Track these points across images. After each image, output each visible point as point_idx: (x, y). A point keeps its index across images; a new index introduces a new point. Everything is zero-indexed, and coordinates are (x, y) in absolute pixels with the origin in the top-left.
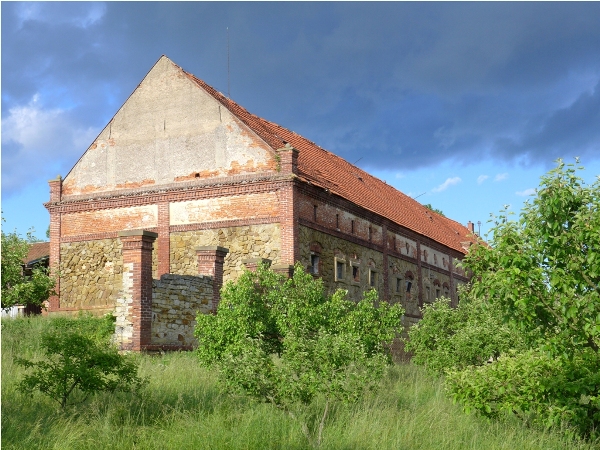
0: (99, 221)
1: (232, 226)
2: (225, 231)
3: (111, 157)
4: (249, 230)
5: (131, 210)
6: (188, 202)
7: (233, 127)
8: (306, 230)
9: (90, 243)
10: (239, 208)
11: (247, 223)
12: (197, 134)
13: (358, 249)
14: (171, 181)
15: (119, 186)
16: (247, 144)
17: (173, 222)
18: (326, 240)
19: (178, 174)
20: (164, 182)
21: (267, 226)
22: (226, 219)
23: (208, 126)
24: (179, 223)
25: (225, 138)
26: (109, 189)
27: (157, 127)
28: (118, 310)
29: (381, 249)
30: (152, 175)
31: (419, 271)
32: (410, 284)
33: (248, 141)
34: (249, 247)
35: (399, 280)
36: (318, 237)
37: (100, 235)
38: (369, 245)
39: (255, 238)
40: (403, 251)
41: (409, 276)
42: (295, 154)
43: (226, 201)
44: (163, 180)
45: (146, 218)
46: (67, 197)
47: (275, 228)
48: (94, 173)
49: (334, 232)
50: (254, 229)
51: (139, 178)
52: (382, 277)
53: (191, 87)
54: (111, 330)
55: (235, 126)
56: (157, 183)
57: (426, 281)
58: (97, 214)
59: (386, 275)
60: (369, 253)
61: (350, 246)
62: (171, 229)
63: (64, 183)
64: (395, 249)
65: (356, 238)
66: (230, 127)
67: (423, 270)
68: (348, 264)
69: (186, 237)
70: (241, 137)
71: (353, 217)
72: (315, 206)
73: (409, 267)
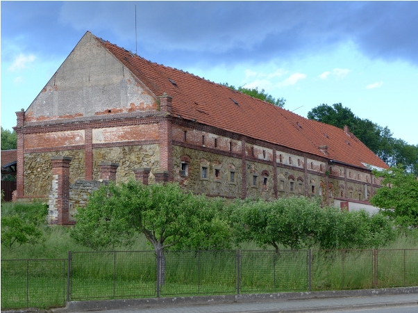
0: (48, 140)
1: (131, 145)
2: (127, 148)
3: (56, 98)
4: (141, 148)
5: (68, 133)
6: (104, 129)
7: (131, 80)
8: (178, 148)
9: (43, 154)
10: (135, 134)
11: (139, 143)
12: (109, 84)
13: (220, 158)
14: (93, 114)
15: (60, 117)
16: (140, 92)
17: (94, 142)
18: (194, 153)
19: (97, 111)
20: (89, 115)
21: (152, 146)
22: (127, 140)
23: (116, 79)
24: (99, 142)
25: (127, 88)
26: (54, 119)
27: (84, 79)
28: (50, 201)
29: (240, 156)
30: (82, 111)
31: (275, 169)
32: (266, 179)
33: (140, 90)
34: (141, 159)
35: (255, 177)
36: (187, 151)
37: (48, 149)
38: (230, 154)
39: (145, 153)
40: (261, 157)
41: (265, 173)
42: (169, 100)
43: (127, 128)
44: (88, 114)
45: (78, 138)
46: (28, 123)
47: (156, 147)
48: (45, 107)
49: (200, 148)
50: (144, 147)
51: (73, 112)
52: (240, 175)
53: (105, 54)
54: (46, 213)
55: (132, 80)
56: (84, 116)
57: (281, 176)
58: (47, 135)
59: (244, 174)
60: (230, 160)
61: (214, 157)
62: (93, 146)
63: (26, 114)
64: (253, 155)
65: (218, 151)
66: (129, 81)
67: (278, 169)
68: (211, 168)
69: (103, 151)
70: (136, 88)
71: (216, 136)
72: (185, 132)
73: (265, 167)
